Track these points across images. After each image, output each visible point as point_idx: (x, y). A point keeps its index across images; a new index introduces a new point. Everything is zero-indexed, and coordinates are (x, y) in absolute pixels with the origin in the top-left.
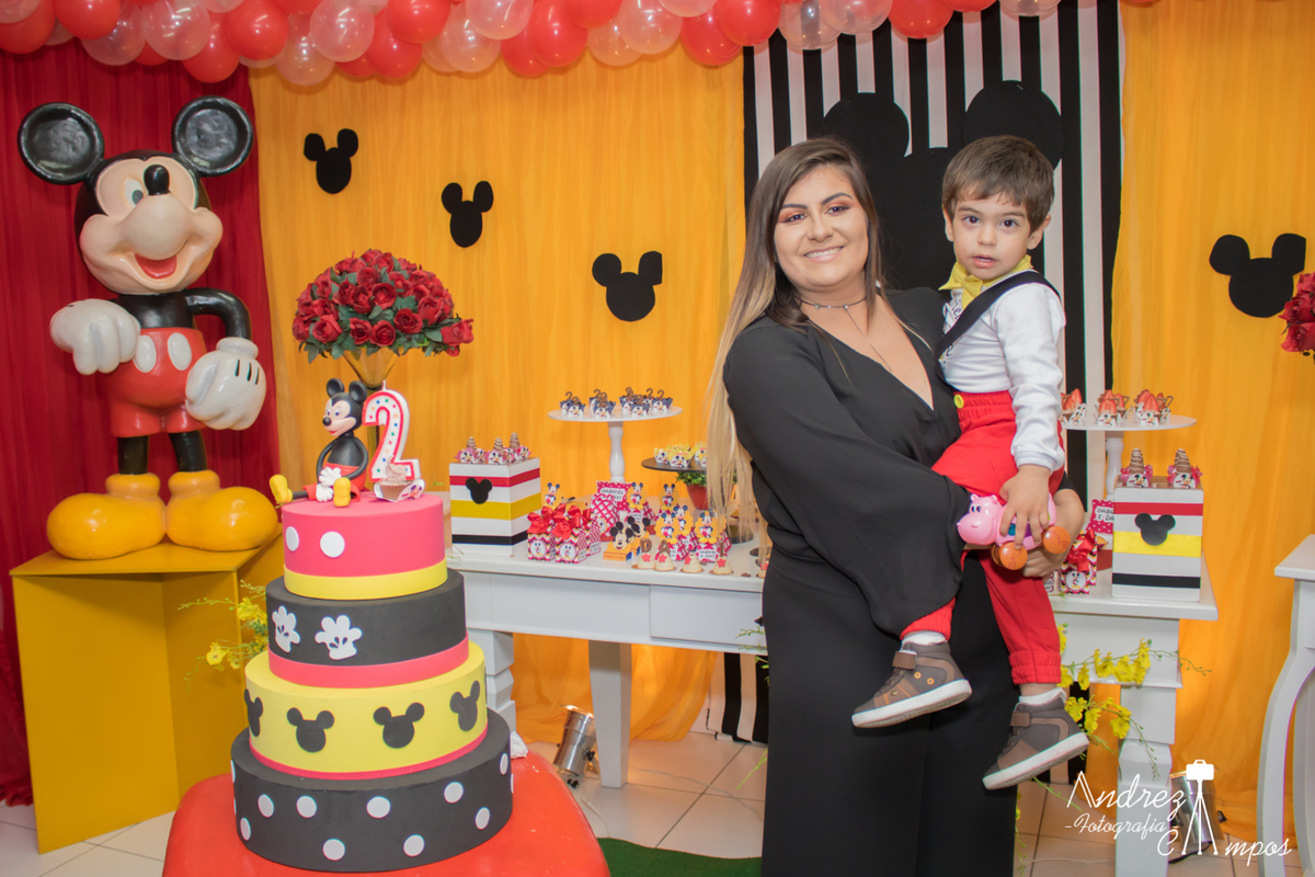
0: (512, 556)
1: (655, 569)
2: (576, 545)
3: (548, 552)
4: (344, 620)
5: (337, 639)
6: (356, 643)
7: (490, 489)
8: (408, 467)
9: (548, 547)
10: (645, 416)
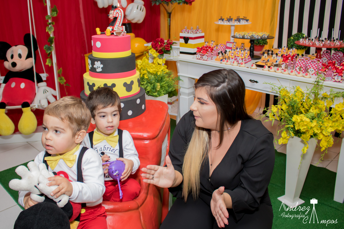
0: (193, 58)
1: (226, 64)
2: (207, 56)
3: (201, 57)
4: (99, 62)
5: (98, 67)
6: (102, 68)
7: (188, 40)
8: (122, 28)
9: (201, 56)
10: (239, 24)
